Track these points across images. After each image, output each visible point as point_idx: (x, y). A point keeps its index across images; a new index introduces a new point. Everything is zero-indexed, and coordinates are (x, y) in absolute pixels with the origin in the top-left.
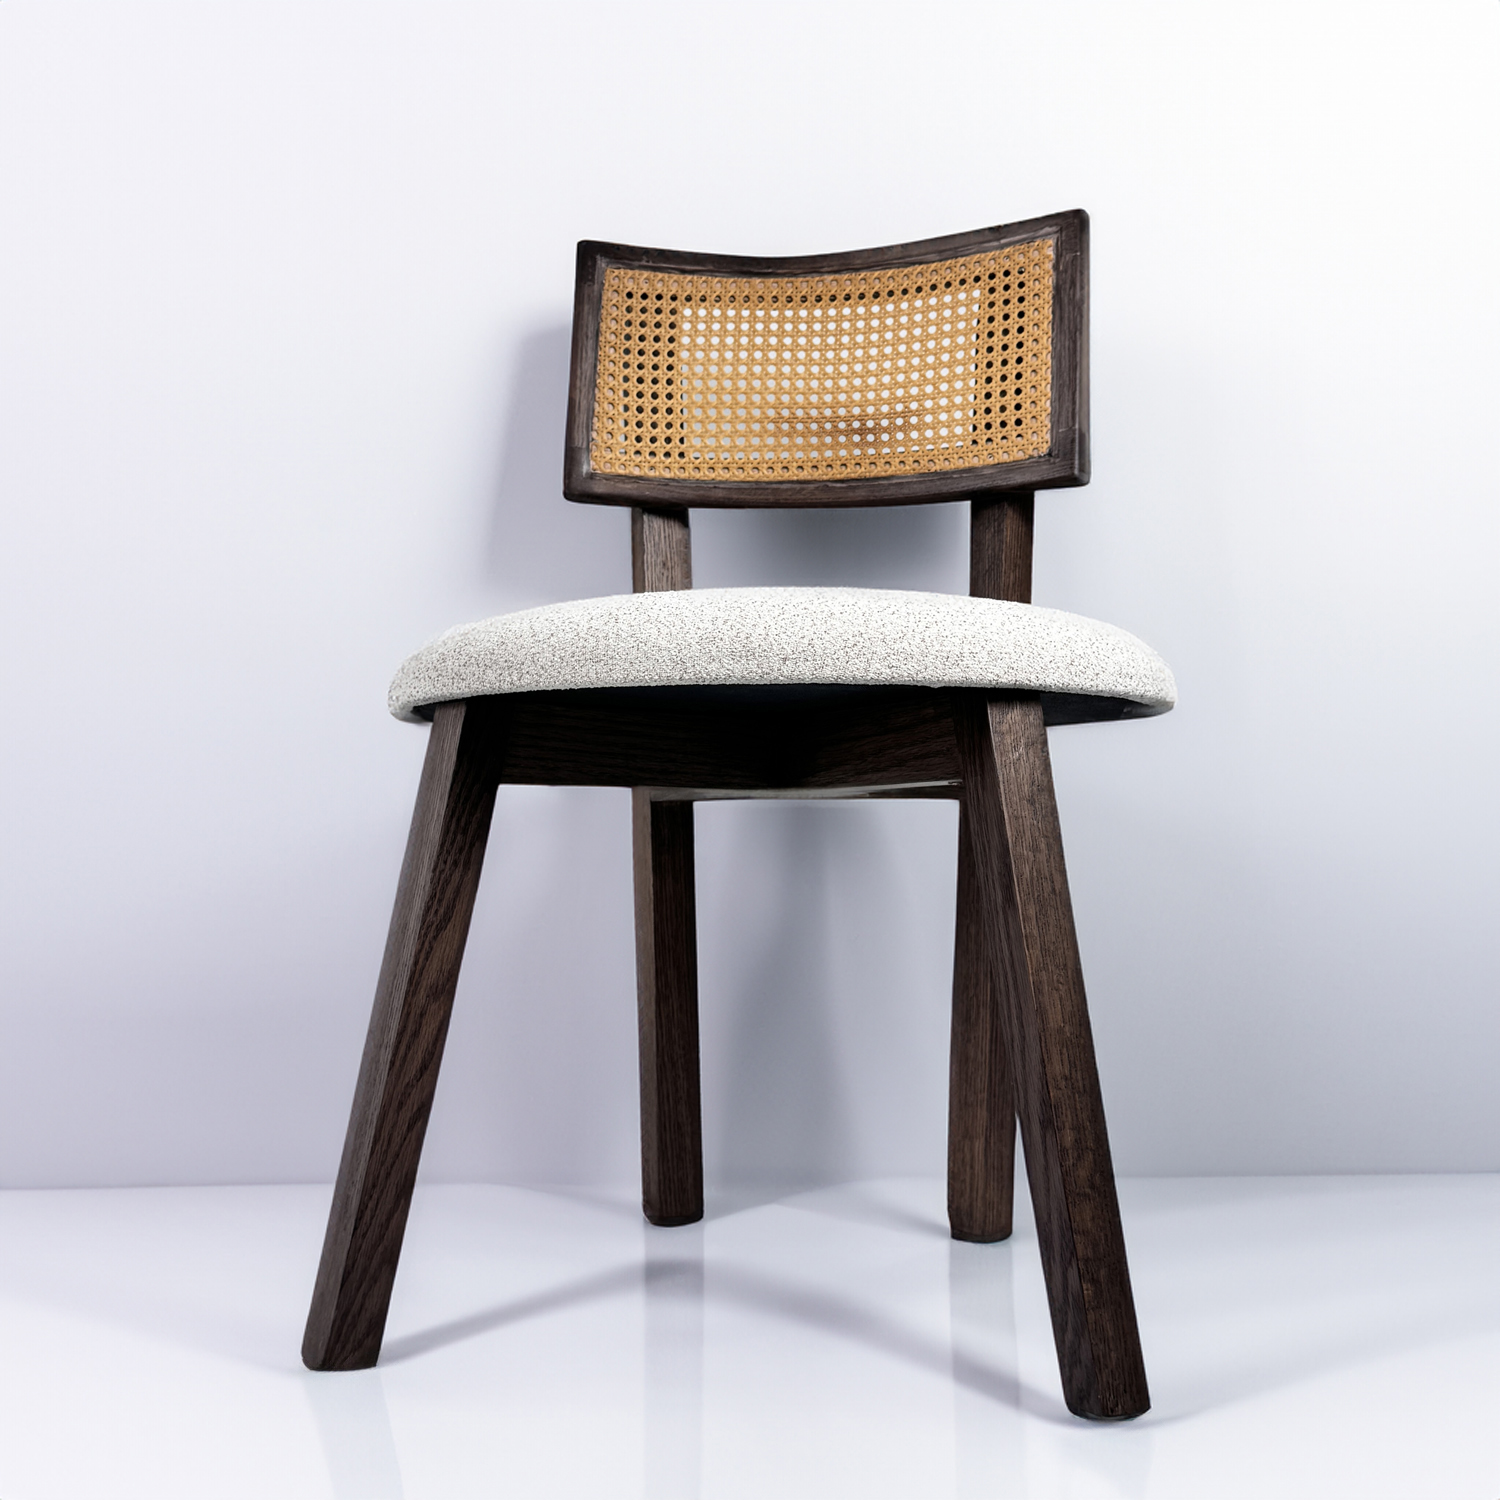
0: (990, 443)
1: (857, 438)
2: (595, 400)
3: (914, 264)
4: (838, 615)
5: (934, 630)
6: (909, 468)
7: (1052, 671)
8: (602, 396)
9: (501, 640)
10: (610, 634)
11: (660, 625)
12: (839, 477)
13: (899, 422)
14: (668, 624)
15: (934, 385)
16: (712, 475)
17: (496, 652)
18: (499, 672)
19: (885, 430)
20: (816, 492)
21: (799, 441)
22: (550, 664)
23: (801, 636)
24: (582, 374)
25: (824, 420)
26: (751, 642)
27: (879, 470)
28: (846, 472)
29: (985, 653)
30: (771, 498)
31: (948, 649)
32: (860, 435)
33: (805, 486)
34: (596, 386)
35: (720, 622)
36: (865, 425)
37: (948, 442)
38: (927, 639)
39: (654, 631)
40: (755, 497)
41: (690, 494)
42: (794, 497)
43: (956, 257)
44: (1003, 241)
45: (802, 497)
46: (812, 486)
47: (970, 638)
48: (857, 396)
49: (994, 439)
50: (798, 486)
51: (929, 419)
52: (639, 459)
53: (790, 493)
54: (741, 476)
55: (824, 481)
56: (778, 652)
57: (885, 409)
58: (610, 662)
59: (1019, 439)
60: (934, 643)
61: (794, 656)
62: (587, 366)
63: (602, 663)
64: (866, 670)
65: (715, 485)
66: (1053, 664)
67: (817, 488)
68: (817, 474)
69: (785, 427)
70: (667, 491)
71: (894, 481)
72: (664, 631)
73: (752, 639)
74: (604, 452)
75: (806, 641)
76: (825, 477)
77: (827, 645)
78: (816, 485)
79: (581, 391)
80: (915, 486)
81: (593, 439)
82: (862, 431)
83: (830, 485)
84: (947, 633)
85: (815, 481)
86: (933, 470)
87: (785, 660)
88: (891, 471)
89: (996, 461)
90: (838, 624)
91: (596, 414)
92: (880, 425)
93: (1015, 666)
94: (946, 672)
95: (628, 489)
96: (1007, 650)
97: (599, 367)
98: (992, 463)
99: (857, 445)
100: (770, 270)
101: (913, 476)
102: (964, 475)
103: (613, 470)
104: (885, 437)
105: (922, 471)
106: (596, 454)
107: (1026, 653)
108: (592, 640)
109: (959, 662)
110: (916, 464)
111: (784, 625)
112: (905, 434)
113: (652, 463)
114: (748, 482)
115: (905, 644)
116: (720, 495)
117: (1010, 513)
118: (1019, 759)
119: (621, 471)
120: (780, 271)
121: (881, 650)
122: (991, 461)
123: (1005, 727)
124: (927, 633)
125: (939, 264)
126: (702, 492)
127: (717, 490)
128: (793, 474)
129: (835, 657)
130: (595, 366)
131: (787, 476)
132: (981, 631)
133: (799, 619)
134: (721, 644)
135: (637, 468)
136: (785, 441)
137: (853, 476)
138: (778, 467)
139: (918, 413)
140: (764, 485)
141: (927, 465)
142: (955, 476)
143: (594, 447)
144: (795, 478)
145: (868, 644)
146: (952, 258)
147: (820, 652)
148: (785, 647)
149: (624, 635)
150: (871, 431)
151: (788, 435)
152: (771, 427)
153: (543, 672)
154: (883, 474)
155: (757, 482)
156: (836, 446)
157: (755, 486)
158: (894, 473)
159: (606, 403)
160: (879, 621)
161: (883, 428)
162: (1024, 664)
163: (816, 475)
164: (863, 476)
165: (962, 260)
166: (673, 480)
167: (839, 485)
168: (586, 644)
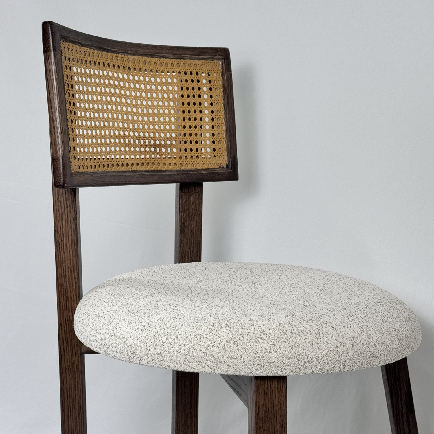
1: (153, 149)
3: (163, 57)
6: (172, 167)
12: (146, 169)
13: (168, 142)
25: (140, 139)
27: (161, 167)
33: (135, 174)
36: (155, 142)
41: (99, 180)
43: (181, 59)
44: (200, 57)
46: (137, 174)
48: (151, 127)
53: (130, 178)
55: (141, 171)
57: (163, 135)
65: (105, 174)
67: (139, 175)
71: (167, 173)
76: (141, 169)
78: (139, 173)
80: (176, 176)
82: (155, 146)
83: (144, 174)
85: (138, 171)
86: (182, 169)
92: (161, 143)
95: (82, 180)
98: (205, 168)
99: (153, 153)
100: (109, 48)
102: (195, 173)
104: (163, 150)
110: (175, 165)
112: (171, 149)
114: (115, 172)
120: (113, 49)
125: (174, 60)
126: (102, 179)
127: (106, 177)
136: (127, 149)
137: (151, 169)
141: (179, 166)
142: (191, 173)
146: (179, 59)
150: (158, 146)
151: (128, 146)
154: (163, 169)
156: (145, 153)
158: (167, 169)
161: (163, 145)
163: (138, 168)
164: (155, 169)
165: (183, 61)
166: (93, 173)
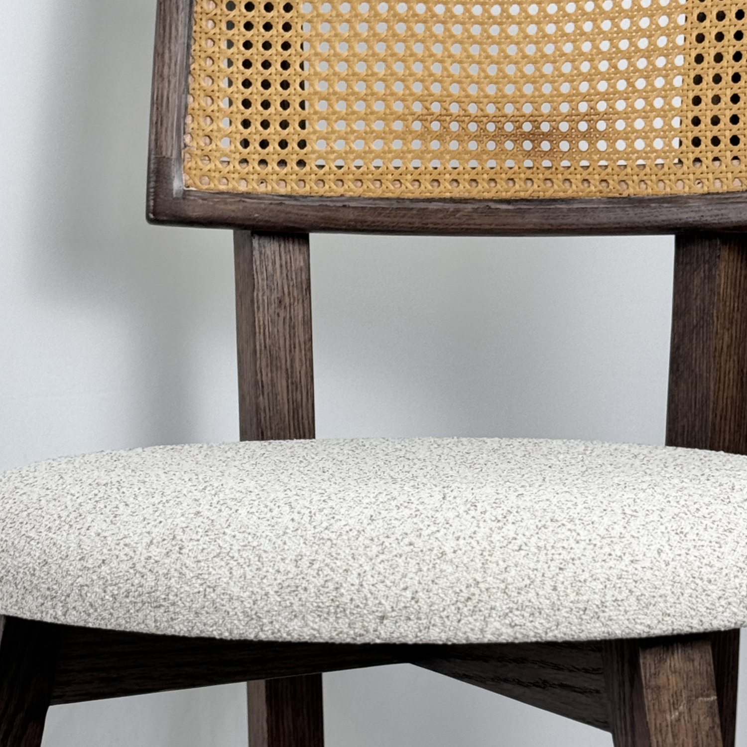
0: (698, 164)
1: (528, 145)
2: (188, 93)
4: (450, 555)
5: (569, 573)
6: (594, 189)
7: (721, 609)
8: (197, 86)
9: (43, 557)
10: (172, 570)
11: (233, 563)
12: (504, 195)
13: (583, 126)
14: (241, 561)
15: (627, 80)
16: (340, 190)
17: (37, 573)
18: (40, 600)
19: (565, 136)
20: (475, 215)
21: (454, 145)
22: (100, 602)
23: (402, 586)
24: (170, 59)
25: (485, 119)
26: (342, 595)
27: (556, 190)
28: (513, 190)
29: (633, 599)
30: (417, 222)
31: (585, 598)
32: (533, 141)
33: (461, 206)
34: (190, 72)
35: (304, 563)
36: (539, 128)
37: (644, 159)
38: (559, 585)
39: (225, 570)
40: (396, 220)
41: (311, 216)
42: (446, 221)
45: (457, 221)
46: (469, 207)
47: (615, 580)
48: (528, 89)
49: (703, 159)
50: (451, 207)
51: (620, 125)
52: (246, 170)
53: (441, 215)
54: (376, 191)
55: (485, 200)
56: (374, 609)
57: (565, 108)
58: (171, 609)
59: (735, 162)
60: (569, 591)
61: (394, 614)
62: (178, 48)
63: (162, 610)
64: (482, 631)
65: (344, 202)
66: (723, 602)
67: (475, 210)
68: (476, 190)
69: (436, 126)
70: (282, 212)
71: (575, 206)
72: (237, 572)
73: (342, 590)
74: (200, 163)
75: (408, 594)
76: (487, 195)
77: (435, 599)
78: (476, 206)
79: (169, 82)
80: (602, 215)
81: (186, 146)
82: (535, 136)
83: (493, 205)
84: (586, 575)
85: (473, 200)
86: (625, 194)
87: (383, 618)
88: (570, 191)
89: (706, 190)
90: (449, 569)
91: (190, 111)
92: (558, 129)
93: (671, 611)
94: (583, 627)
95: (230, 209)
96: (661, 592)
97: (193, 47)
98: (701, 191)
99: (528, 154)
101: (599, 201)
102: (665, 205)
103: (212, 186)
104: (564, 146)
105: (610, 195)
106: (189, 165)
107: (688, 591)
108: (150, 577)
109: (601, 614)
110: (604, 184)
111: (382, 571)
112: (590, 143)
113: (263, 176)
114: (388, 199)
115: (532, 595)
116: (351, 217)
117: (725, 253)
118: (679, 720)
119: (223, 187)
121: (502, 605)
122: (699, 189)
123: (662, 680)
124: (561, 578)
126: (328, 213)
127: (346, 210)
128: (447, 190)
129: (444, 614)
130: (189, 47)
131: (436, 192)
132: (631, 569)
133: (400, 561)
134: (304, 596)
135: (243, 183)
136: (435, 145)
137: (522, 195)
138: (426, 180)
139: (606, 116)
140: (408, 204)
141: (618, 187)
142: (653, 205)
143: (187, 156)
144: (448, 195)
145: (485, 597)
147: (425, 608)
148: (383, 601)
149: (189, 575)
150: (546, 136)
151: (439, 137)
152: (417, 126)
153: (91, 611)
154: (561, 195)
155: (399, 200)
156: (499, 154)
157: (396, 205)
158: (575, 195)
159: (202, 95)
160: (501, 563)
161: (562, 133)
162: (683, 607)
163: (475, 192)
164: (535, 195)
166: (290, 197)
167: (504, 207)
168: (143, 581)
